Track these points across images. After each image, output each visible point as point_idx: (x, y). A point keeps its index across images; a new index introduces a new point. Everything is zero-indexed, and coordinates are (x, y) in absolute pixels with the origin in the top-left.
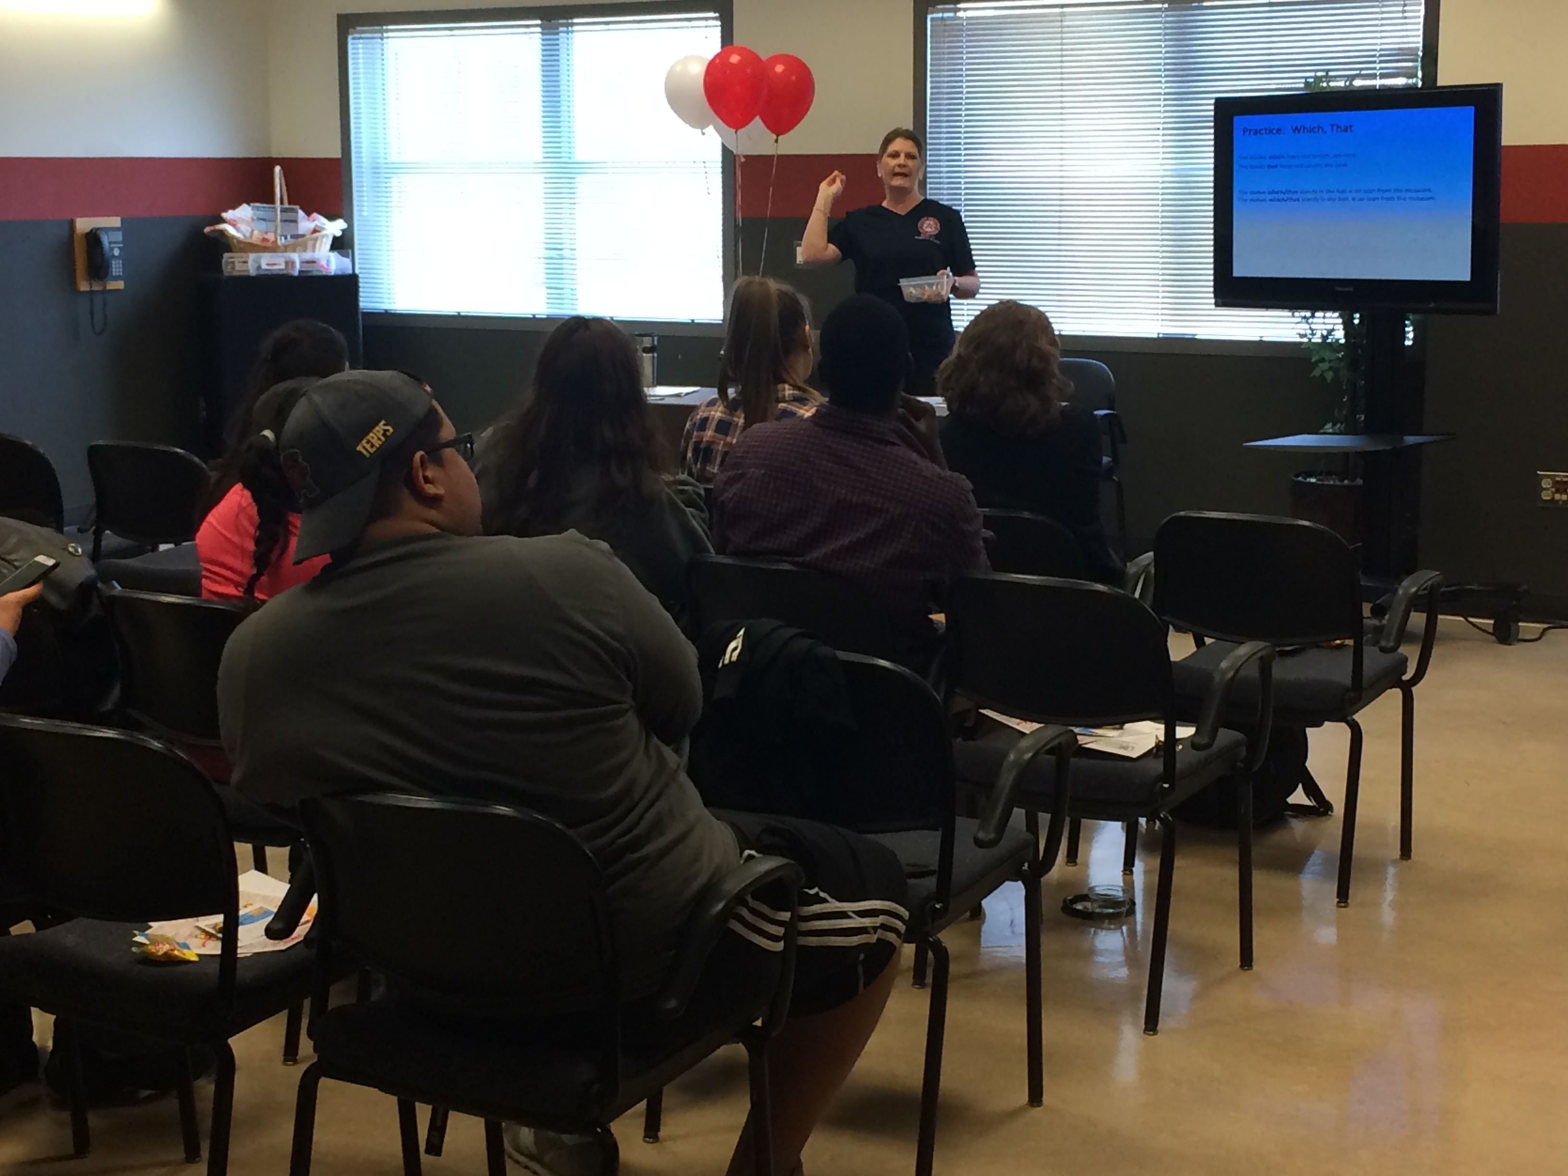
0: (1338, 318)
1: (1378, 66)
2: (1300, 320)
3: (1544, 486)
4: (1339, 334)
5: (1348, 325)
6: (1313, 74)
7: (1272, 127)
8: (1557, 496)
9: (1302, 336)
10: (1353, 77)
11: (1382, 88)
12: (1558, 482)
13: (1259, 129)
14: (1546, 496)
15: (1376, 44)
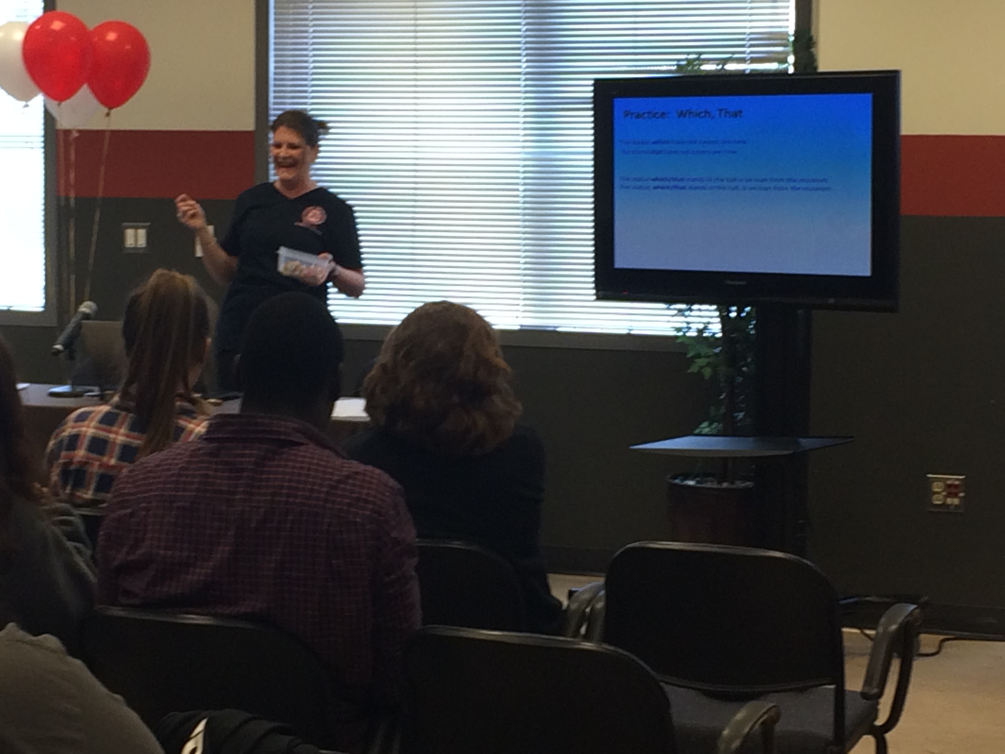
0: (715, 310)
1: (748, 50)
2: (676, 312)
3: (936, 490)
4: (716, 328)
5: (725, 320)
6: (684, 57)
7: (656, 111)
8: (949, 501)
9: (679, 330)
10: (725, 61)
11: (753, 73)
12: (949, 486)
13: (641, 113)
14: (937, 500)
15: (745, 27)
